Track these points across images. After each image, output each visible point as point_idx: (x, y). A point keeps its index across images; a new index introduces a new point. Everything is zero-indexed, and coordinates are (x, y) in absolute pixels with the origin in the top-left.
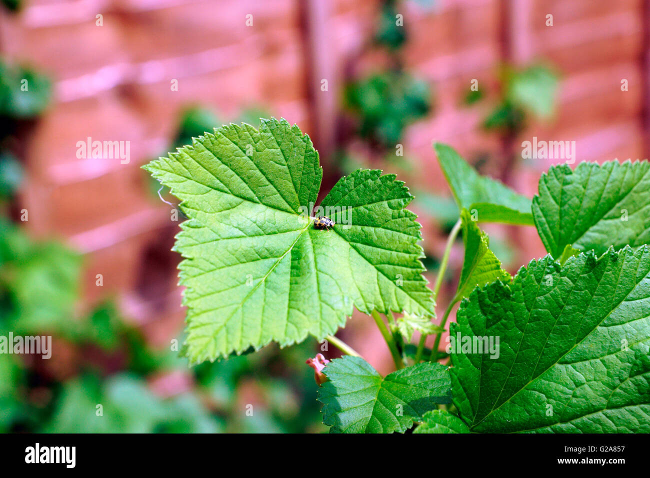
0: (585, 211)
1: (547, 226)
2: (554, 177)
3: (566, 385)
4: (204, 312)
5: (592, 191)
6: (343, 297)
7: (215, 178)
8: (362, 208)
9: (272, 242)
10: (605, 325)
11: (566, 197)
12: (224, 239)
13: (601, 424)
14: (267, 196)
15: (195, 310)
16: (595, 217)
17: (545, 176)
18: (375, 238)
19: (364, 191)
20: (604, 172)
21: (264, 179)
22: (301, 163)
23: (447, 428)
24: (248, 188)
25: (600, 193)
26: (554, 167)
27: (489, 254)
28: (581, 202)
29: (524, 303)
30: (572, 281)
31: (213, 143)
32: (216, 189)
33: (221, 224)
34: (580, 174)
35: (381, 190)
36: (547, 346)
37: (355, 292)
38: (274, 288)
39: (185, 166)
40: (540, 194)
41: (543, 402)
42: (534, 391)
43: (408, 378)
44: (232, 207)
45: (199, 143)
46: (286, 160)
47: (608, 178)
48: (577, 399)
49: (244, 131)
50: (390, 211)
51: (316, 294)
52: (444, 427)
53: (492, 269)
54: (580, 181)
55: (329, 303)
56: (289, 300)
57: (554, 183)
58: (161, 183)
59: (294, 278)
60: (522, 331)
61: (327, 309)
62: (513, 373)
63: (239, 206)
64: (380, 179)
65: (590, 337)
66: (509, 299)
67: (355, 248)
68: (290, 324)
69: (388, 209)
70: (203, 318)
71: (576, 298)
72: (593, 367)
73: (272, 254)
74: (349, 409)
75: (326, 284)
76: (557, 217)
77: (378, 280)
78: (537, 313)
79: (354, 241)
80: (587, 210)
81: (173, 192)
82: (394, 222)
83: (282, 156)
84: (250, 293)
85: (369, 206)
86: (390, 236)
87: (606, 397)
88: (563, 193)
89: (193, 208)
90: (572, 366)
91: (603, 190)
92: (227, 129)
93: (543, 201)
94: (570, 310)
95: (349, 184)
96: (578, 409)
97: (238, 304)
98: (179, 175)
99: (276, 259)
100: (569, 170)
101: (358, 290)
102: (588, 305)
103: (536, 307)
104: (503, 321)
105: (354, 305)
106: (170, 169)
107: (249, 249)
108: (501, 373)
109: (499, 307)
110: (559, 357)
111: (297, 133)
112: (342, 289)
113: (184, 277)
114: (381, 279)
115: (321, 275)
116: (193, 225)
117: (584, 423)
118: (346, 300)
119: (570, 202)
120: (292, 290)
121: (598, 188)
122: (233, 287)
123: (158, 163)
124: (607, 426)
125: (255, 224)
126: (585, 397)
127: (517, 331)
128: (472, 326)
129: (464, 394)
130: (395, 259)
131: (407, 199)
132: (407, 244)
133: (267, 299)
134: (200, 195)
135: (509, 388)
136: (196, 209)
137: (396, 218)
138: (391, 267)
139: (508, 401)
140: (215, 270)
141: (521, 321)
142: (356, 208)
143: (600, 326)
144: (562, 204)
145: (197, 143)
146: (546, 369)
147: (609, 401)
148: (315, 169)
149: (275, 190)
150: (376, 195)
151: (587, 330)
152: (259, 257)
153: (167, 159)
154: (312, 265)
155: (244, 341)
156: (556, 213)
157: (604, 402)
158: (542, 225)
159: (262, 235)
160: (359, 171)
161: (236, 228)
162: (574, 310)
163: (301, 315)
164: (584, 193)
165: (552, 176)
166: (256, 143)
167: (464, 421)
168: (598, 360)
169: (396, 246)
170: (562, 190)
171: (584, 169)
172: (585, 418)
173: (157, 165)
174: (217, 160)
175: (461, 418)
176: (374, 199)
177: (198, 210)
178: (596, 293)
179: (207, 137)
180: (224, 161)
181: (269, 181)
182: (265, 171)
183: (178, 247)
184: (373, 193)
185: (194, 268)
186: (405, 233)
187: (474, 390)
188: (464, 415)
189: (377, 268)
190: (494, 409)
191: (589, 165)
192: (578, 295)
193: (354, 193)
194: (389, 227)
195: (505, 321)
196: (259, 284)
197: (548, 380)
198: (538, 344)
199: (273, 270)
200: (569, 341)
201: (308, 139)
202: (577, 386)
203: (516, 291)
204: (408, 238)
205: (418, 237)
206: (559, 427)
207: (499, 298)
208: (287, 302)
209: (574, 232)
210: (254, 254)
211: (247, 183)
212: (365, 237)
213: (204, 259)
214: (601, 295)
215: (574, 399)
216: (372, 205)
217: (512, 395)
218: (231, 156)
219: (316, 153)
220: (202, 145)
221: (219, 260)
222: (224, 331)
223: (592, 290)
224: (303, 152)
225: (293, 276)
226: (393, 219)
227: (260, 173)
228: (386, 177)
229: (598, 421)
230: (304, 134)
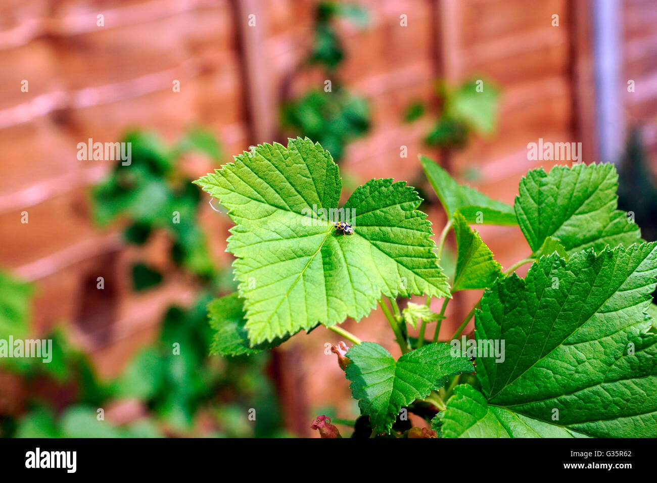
0: (559, 208)
1: (528, 222)
2: (532, 180)
3: (570, 363)
4: (258, 302)
5: (564, 191)
6: (372, 285)
7: (254, 190)
8: (378, 212)
9: (305, 243)
10: (602, 312)
11: (543, 197)
12: (265, 241)
13: (599, 396)
14: (297, 204)
15: (250, 301)
16: (568, 213)
17: (524, 179)
18: (392, 236)
19: (379, 197)
20: (574, 174)
21: (293, 190)
22: (323, 176)
23: (471, 399)
24: (280, 198)
25: (571, 192)
26: (532, 171)
27: (482, 247)
28: (556, 200)
29: (535, 293)
30: (575, 274)
31: (250, 161)
32: (254, 200)
33: (262, 229)
34: (554, 177)
35: (393, 196)
36: (554, 329)
37: (380, 281)
38: (311, 281)
39: (228, 181)
40: (521, 195)
41: (551, 377)
42: (542, 369)
43: (419, 358)
44: (268, 214)
45: (239, 161)
46: (311, 174)
47: (577, 179)
48: (580, 375)
49: (276, 149)
50: (403, 213)
51: (349, 284)
52: (469, 399)
53: (485, 260)
54: (554, 183)
55: (361, 290)
56: (326, 290)
57: (532, 185)
58: (211, 195)
59: (327, 272)
60: (533, 317)
61: (360, 296)
62: (524, 353)
63: (274, 214)
64: (392, 186)
65: (589, 322)
66: (524, 290)
67: (375, 245)
68: (330, 309)
69: (401, 211)
70: (257, 307)
71: (578, 289)
72: (593, 348)
73: (305, 253)
74: (373, 385)
75: (357, 275)
76: (536, 214)
77: (399, 270)
78: (546, 301)
79: (374, 240)
80: (561, 208)
81: (222, 202)
82: (408, 221)
83: (307, 170)
84: (292, 285)
85: (384, 209)
86: (405, 233)
87: (604, 372)
88: (540, 193)
89: (238, 216)
90: (575, 347)
91: (573, 190)
92: (262, 148)
93: (524, 201)
94: (574, 299)
95: (366, 191)
96: (580, 383)
97: (285, 295)
98: (224, 188)
99: (309, 257)
100: (544, 173)
101: (382, 279)
102: (588, 295)
103: (544, 297)
104: (518, 308)
105: (381, 292)
106: (217, 183)
107: (287, 249)
108: (515, 353)
109: (514, 296)
110: (563, 339)
111: (319, 150)
112: (370, 279)
113: (238, 273)
114: (401, 270)
115: (351, 268)
116: (240, 230)
117: (585, 395)
118: (374, 287)
119: (546, 201)
120: (328, 282)
121: (569, 188)
122: (278, 281)
123: (206, 178)
124: (604, 397)
125: (289, 229)
126: (585, 373)
127: (529, 317)
128: (492, 313)
129: (485, 371)
130: (412, 252)
131: (417, 202)
132: (421, 239)
133: (307, 290)
134: (243, 205)
135: (521, 366)
136: (241, 217)
137: (408, 218)
138: (409, 258)
139: (520, 377)
140: (261, 267)
141: (533, 308)
142: (373, 212)
143: (598, 312)
144: (539, 203)
145: (237, 161)
146: (553, 349)
147: (606, 376)
148: (336, 181)
149: (303, 199)
150: (390, 200)
151: (588, 316)
152: (295, 256)
153: (214, 175)
154: (343, 260)
155: (295, 324)
156: (535, 210)
157: (602, 376)
158: (524, 222)
159: (296, 237)
160: (373, 181)
161: (274, 232)
162: (577, 299)
163: (339, 301)
164: (558, 193)
165: (530, 179)
166: (285, 160)
167: (483, 394)
168: (596, 342)
169: (411, 241)
170: (539, 191)
171: (556, 172)
172: (586, 391)
173: (206, 180)
174: (255, 175)
175: (481, 391)
176: (388, 203)
177: (243, 217)
178: (594, 284)
179: (246, 155)
180: (260, 176)
181: (298, 192)
182: (294, 183)
183: (230, 249)
184: (387, 198)
185: (244, 266)
186: (418, 230)
187: (493, 367)
188: (484, 389)
189: (396, 261)
190: (508, 384)
191: (561, 168)
192: (580, 286)
193: (370, 200)
194: (403, 226)
195: (520, 309)
196: (298, 278)
197: (554, 359)
198: (546, 328)
199: (308, 267)
200: (572, 326)
201: (329, 154)
202: (579, 364)
203: (529, 282)
204: (421, 234)
205: (430, 233)
206: (564, 398)
207: (515, 289)
208: (325, 292)
209: (551, 227)
210: (291, 253)
211: (279, 194)
212: (383, 235)
213: (252, 258)
214: (599, 287)
215: (577, 374)
216: (386, 208)
217: (523, 372)
218: (265, 171)
219: (336, 167)
220: (242, 162)
221: (264, 259)
222: (276, 317)
223: (592, 282)
224: (325, 166)
225: (327, 270)
226: (406, 219)
227: (290, 185)
228: (397, 184)
229: (597, 393)
230: (325, 151)
